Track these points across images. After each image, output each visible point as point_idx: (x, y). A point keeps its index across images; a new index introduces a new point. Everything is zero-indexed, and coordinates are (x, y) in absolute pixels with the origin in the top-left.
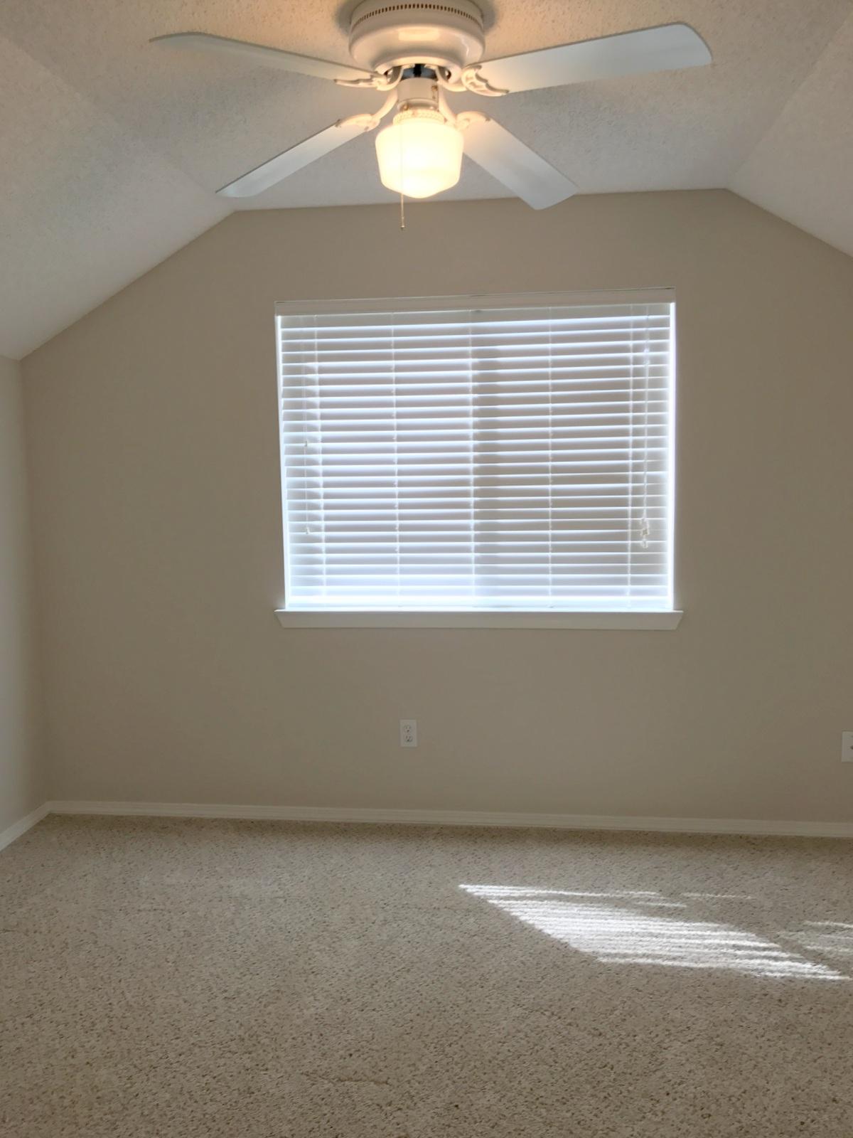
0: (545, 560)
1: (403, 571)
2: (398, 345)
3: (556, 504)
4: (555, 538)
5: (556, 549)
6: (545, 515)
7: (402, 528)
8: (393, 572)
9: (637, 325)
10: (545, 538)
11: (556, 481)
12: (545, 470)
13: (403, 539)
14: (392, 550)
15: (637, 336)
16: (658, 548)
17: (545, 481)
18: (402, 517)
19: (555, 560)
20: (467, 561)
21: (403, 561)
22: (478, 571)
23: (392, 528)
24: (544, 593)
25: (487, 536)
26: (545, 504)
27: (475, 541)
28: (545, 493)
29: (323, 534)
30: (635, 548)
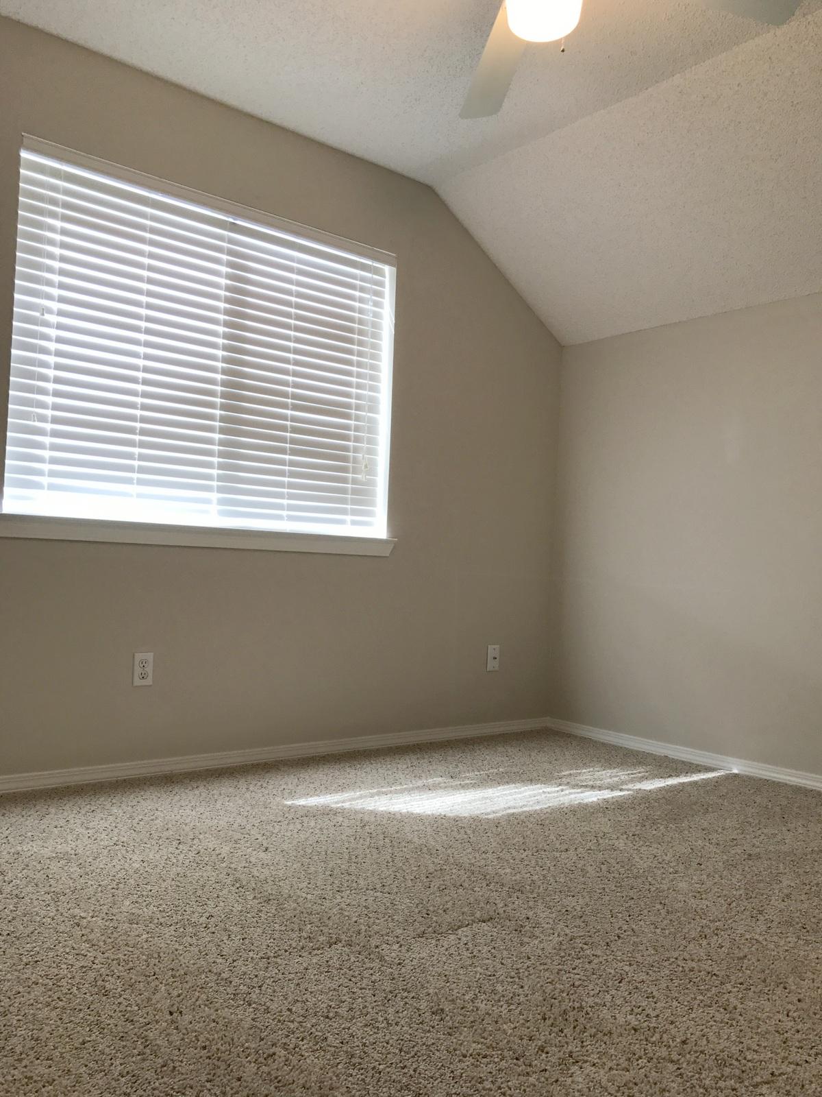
0: (281, 485)
1: (141, 482)
2: (153, 231)
3: (294, 430)
4: (292, 464)
5: (292, 474)
6: (283, 440)
7: (143, 432)
8: (129, 481)
9: (363, 279)
10: (282, 463)
11: (295, 408)
12: (285, 395)
13: (142, 445)
14: (130, 456)
15: (362, 289)
16: (372, 483)
17: (285, 406)
18: (144, 420)
19: (291, 486)
20: (209, 477)
21: (142, 470)
22: (221, 490)
23: (131, 431)
24: (280, 518)
25: (230, 453)
26: (284, 429)
27: (219, 457)
28: (284, 418)
29: (48, 426)
30: (355, 481)
